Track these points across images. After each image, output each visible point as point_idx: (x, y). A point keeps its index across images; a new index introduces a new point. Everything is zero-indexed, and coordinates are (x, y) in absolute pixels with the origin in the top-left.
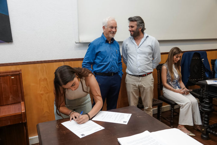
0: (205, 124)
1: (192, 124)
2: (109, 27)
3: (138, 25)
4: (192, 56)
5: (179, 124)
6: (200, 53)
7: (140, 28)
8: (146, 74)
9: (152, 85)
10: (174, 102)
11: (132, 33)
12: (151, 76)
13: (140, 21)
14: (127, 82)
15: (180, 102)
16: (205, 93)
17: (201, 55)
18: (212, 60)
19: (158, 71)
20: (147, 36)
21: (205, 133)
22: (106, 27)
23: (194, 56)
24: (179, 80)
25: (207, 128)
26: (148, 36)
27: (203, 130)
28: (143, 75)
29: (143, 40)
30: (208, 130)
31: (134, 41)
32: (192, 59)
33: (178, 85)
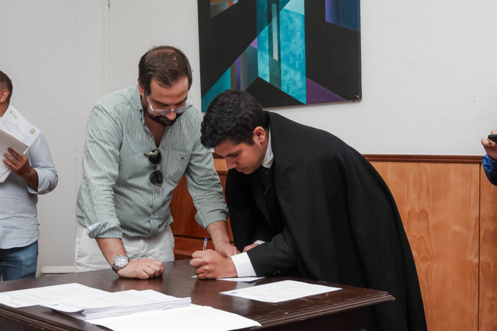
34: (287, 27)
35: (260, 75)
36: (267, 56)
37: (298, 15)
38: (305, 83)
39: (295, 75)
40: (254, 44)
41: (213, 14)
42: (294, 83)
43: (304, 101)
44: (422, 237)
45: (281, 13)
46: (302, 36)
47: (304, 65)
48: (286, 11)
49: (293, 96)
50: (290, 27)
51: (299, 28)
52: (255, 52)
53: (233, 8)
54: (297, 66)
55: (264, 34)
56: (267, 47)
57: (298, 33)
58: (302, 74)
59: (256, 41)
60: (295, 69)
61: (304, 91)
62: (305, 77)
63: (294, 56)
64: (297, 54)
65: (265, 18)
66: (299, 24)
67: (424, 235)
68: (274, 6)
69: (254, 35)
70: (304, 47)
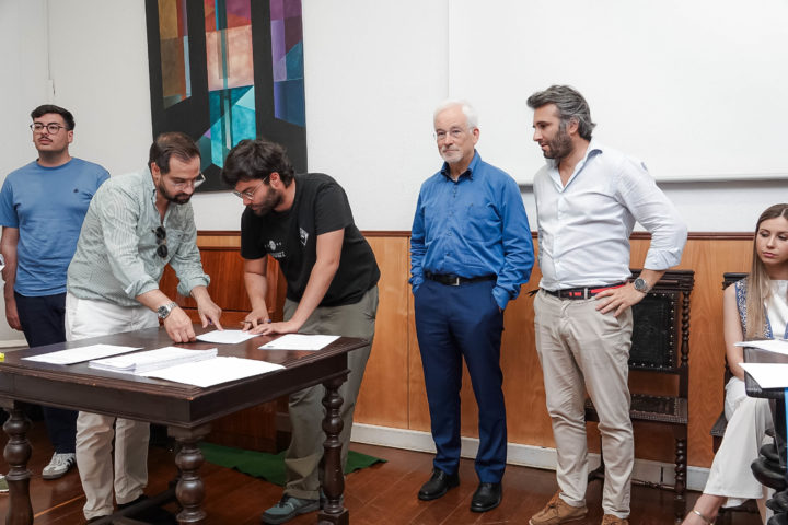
7: (572, 125)
26: (596, 151)
31: (554, 173)
34: (238, 121)
35: (214, 162)
36: (221, 146)
37: (249, 110)
40: (208, 134)
41: (166, 106)
45: (234, 108)
48: (239, 107)
50: (242, 121)
51: (249, 122)
52: (209, 141)
53: (186, 101)
55: (217, 125)
56: (220, 137)
59: (209, 131)
65: (219, 112)
66: (250, 118)
68: (226, 103)
69: (207, 126)
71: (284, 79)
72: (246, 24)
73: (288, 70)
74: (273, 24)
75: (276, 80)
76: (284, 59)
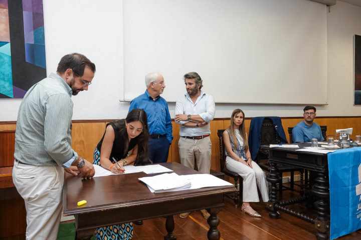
0: (272, 198)
1: (257, 200)
2: (159, 82)
3: (197, 82)
4: (261, 122)
5: (243, 201)
6: (272, 119)
7: (199, 85)
8: (202, 136)
9: (210, 150)
10: (237, 173)
11: (191, 91)
12: (208, 139)
13: (198, 78)
14: (180, 147)
15: (243, 173)
16: (270, 159)
17: (273, 121)
18: (289, 128)
19: (220, 137)
20: (203, 93)
21: (273, 209)
22: (155, 83)
23: (264, 122)
24: (245, 149)
25: (275, 204)
26: (205, 94)
27: (270, 206)
28: (199, 137)
29: (199, 98)
30: (276, 205)
31: (190, 99)
32: (263, 126)
33: (243, 155)
37: (6, 55)
38: (12, 88)
39: (5, 84)
42: (4, 87)
43: (12, 96)
44: (81, 150)
46: (9, 66)
47: (11, 80)
49: (3, 93)
54: (6, 79)
57: (7, 65)
58: (10, 83)
60: (5, 81)
61: (12, 92)
62: (12, 86)
63: (4, 74)
64: (6, 73)
66: (7, 60)
67: (82, 150)
70: (11, 71)
71: (33, 43)
72: (5, 8)
73: (35, 38)
74: (24, 13)
75: (26, 42)
76: (32, 32)
